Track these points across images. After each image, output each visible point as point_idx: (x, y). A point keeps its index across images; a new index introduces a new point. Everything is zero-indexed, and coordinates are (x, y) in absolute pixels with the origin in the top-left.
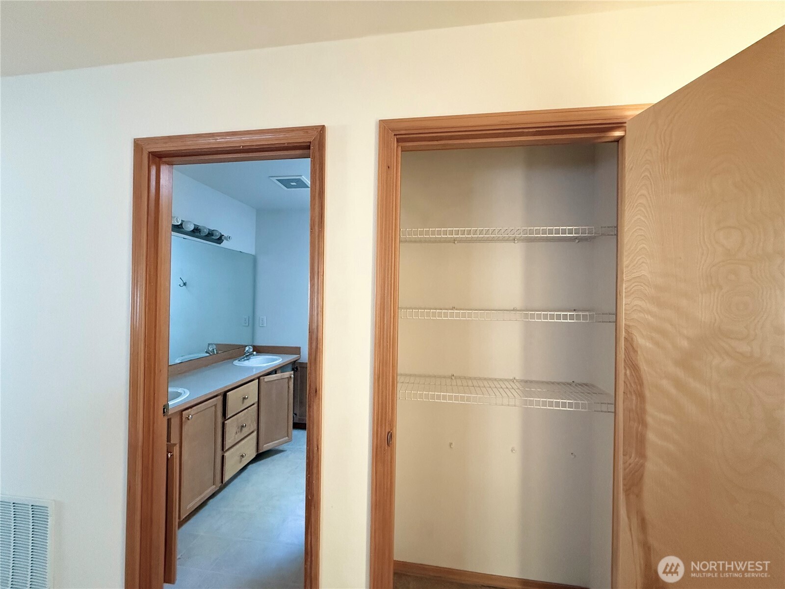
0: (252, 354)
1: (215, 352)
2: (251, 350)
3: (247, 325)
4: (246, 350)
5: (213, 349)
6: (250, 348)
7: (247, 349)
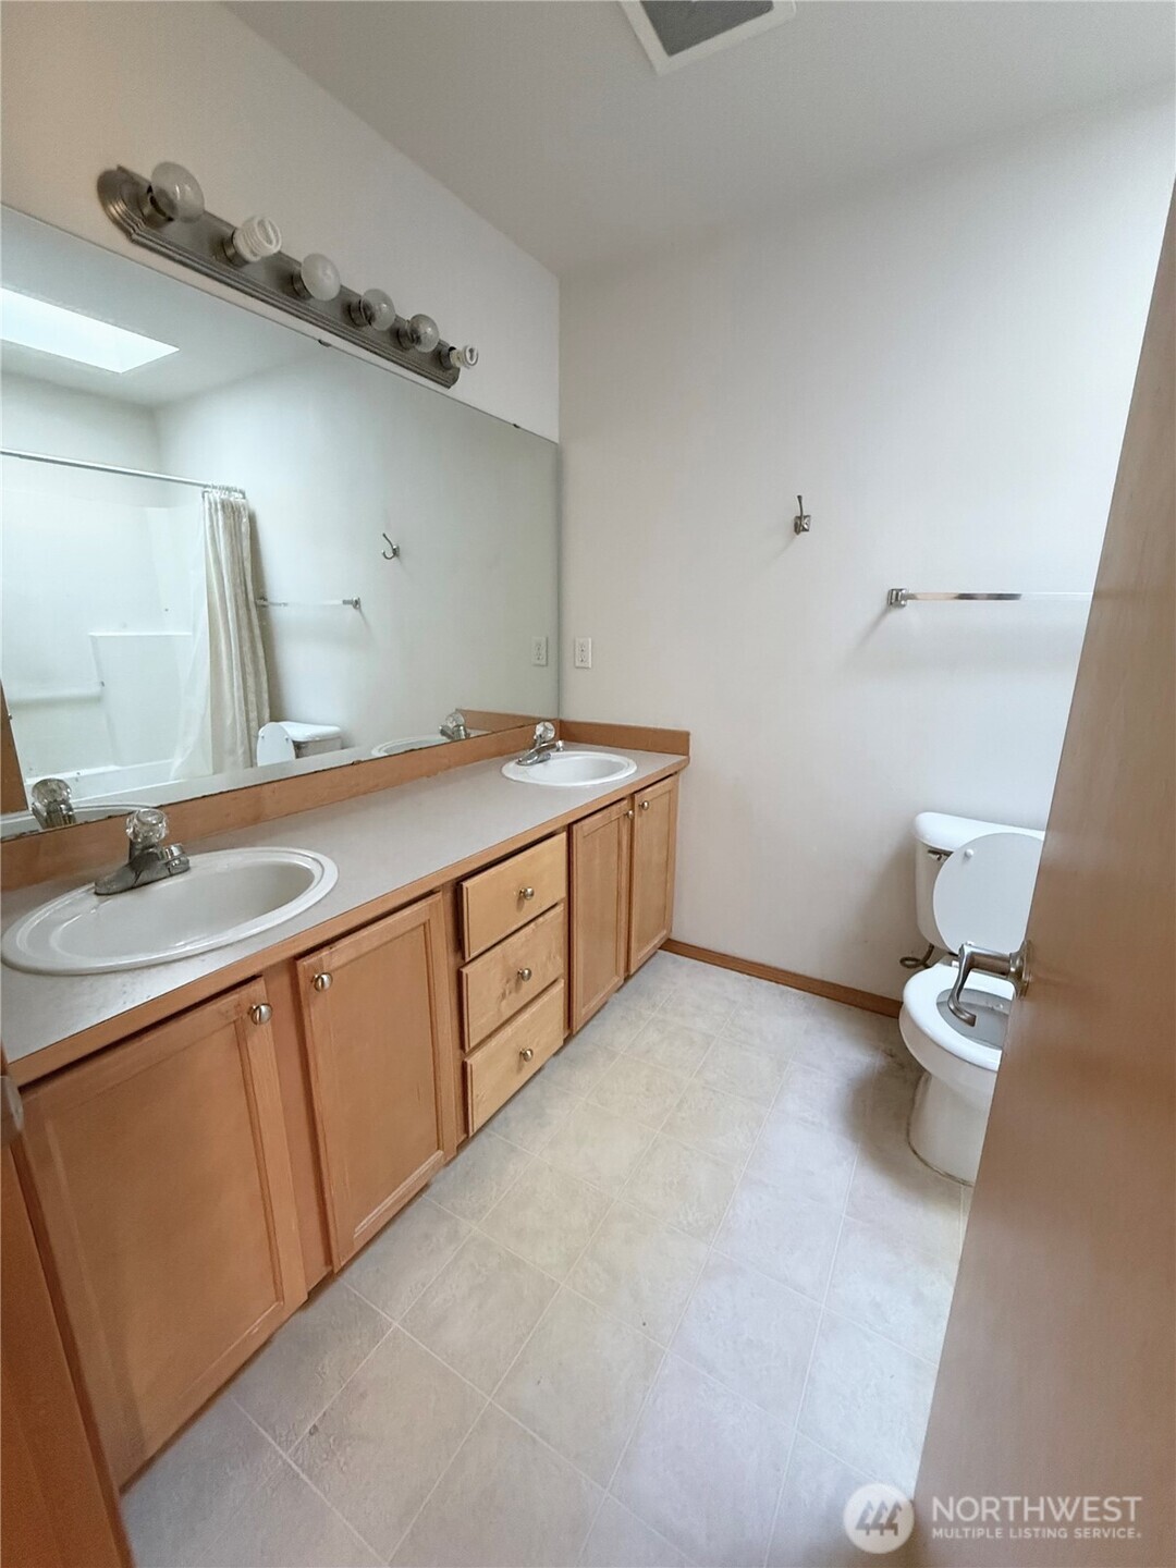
0: (553, 746)
1: (463, 733)
2: (551, 735)
3: (544, 662)
4: (538, 733)
5: (458, 726)
6: (546, 728)
7: (539, 729)
